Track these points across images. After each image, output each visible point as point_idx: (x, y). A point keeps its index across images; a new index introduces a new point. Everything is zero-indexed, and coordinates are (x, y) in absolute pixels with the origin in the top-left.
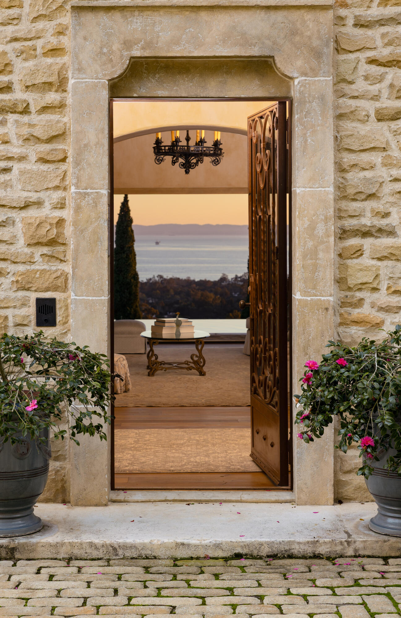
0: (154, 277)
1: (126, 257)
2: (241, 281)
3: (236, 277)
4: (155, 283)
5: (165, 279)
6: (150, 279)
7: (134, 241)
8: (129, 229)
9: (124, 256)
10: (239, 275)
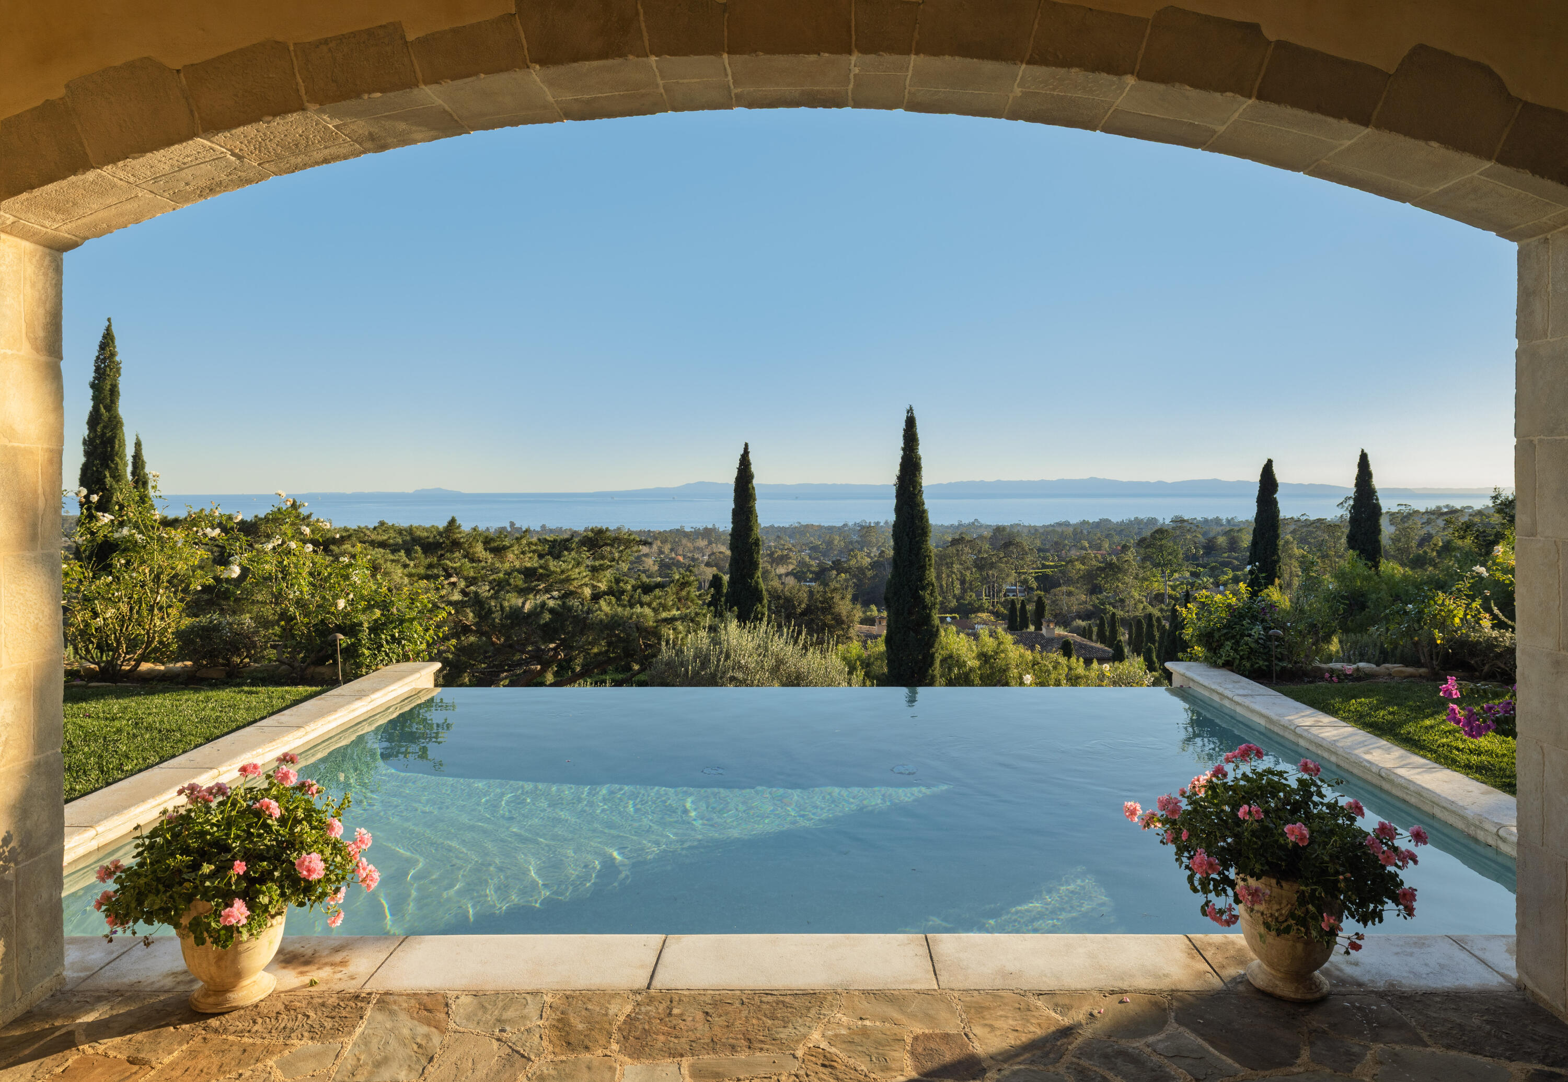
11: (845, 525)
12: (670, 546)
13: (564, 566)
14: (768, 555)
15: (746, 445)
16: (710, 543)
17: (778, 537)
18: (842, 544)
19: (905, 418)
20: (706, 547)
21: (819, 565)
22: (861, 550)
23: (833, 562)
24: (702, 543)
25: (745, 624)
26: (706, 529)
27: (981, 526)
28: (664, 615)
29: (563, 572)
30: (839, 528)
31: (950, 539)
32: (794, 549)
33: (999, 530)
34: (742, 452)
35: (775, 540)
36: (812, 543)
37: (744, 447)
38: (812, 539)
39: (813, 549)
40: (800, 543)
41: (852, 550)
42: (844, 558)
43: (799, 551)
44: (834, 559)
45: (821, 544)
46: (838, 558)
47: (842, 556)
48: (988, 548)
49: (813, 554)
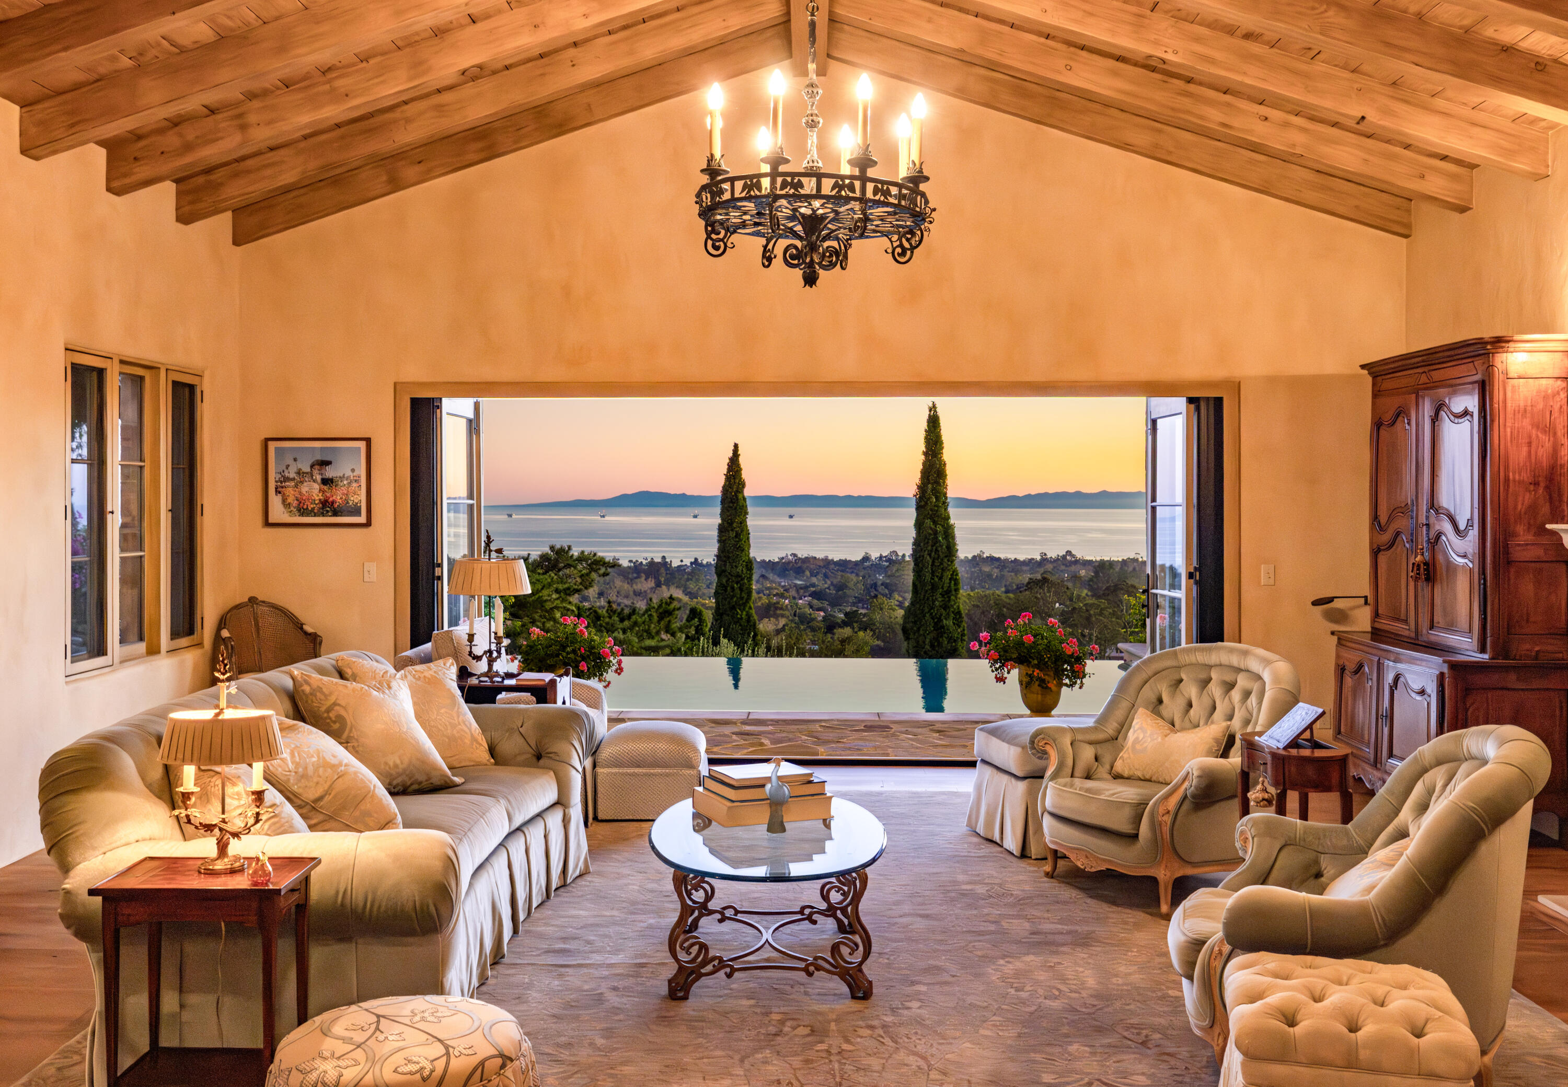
0: (787, 556)
1: (736, 537)
2: (886, 561)
3: (881, 557)
4: (789, 562)
5: (800, 559)
6: (783, 558)
7: (746, 513)
8: (740, 496)
9: (732, 534)
10: (884, 555)
11: (866, 558)
15: (736, 446)
16: (658, 585)
18: (861, 586)
19: (926, 417)
20: (653, 590)
21: (825, 619)
22: (890, 597)
23: (846, 614)
24: (646, 585)
26: (652, 563)
27: (1077, 562)
30: (856, 564)
31: (1027, 580)
32: (786, 594)
33: (1102, 567)
34: (731, 454)
36: (813, 585)
37: (733, 448)
38: (814, 580)
39: (817, 595)
40: (796, 585)
41: (876, 596)
42: (863, 608)
43: (794, 598)
44: (848, 609)
45: (829, 588)
46: (855, 609)
47: (860, 605)
48: (1084, 595)
49: (815, 602)
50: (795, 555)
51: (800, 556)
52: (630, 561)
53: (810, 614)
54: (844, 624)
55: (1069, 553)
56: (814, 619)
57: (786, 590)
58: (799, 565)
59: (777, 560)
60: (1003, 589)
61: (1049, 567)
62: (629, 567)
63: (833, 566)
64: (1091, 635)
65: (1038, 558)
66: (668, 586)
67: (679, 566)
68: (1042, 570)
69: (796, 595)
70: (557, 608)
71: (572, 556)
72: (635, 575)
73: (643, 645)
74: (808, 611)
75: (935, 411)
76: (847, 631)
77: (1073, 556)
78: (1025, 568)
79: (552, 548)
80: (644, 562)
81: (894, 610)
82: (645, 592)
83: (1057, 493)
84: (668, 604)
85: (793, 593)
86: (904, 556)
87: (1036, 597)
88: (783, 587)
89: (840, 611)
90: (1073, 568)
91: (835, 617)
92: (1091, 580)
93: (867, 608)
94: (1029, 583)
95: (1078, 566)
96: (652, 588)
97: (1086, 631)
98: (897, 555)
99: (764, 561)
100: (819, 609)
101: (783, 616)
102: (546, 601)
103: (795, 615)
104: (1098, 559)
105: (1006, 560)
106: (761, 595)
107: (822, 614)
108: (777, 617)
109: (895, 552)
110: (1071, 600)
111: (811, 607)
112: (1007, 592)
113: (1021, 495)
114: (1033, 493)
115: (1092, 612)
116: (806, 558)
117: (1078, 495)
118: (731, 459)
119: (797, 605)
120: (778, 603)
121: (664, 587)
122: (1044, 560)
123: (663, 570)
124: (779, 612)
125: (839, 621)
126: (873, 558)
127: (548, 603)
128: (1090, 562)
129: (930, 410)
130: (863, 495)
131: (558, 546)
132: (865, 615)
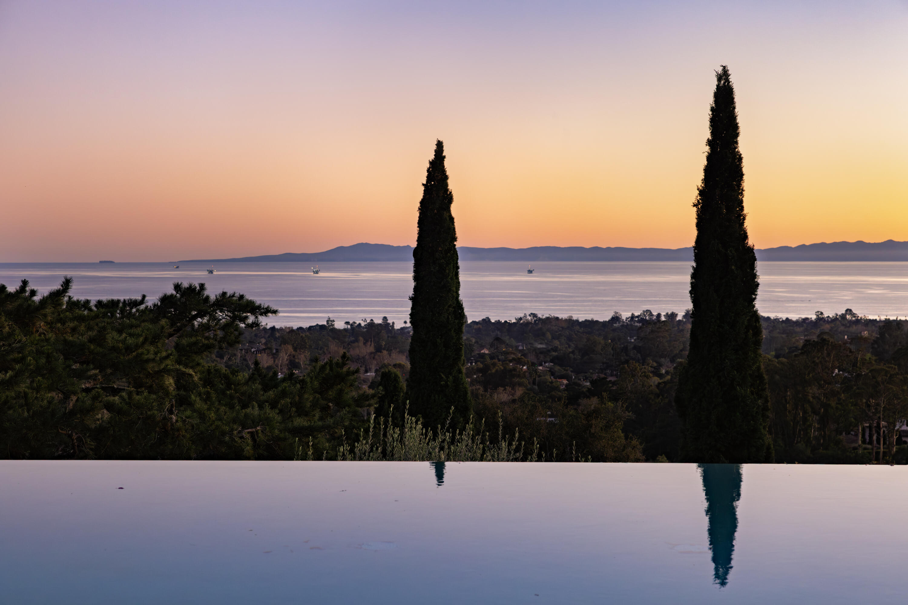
0: (525, 316)
2: (639, 321)
3: (633, 317)
4: (528, 323)
5: (540, 319)
6: (521, 319)
10: (636, 314)
11: (616, 319)
12: (308, 354)
13: (130, 341)
14: (479, 370)
15: (440, 145)
16: (379, 349)
17: (497, 339)
18: (610, 350)
19: (714, 88)
20: (372, 355)
21: (568, 388)
23: (592, 382)
24: (364, 349)
25: (435, 435)
26: (371, 325)
27: (858, 321)
28: (300, 422)
29: (129, 349)
30: (604, 324)
31: (801, 343)
32: (524, 360)
34: (431, 156)
35: (492, 345)
36: (555, 349)
37: (435, 147)
38: (556, 343)
39: (558, 360)
40: (535, 349)
41: (627, 362)
42: (612, 375)
43: (533, 364)
44: (595, 377)
45: (573, 352)
46: (602, 376)
47: (609, 371)
48: (867, 358)
49: (557, 368)
50: (534, 315)
51: (540, 316)
52: (347, 323)
53: (552, 382)
54: (590, 394)
55: (849, 311)
56: (557, 388)
57: (525, 355)
58: (540, 326)
59: (514, 321)
60: (773, 353)
61: (827, 327)
62: (345, 330)
63: (577, 328)
64: (878, 404)
65: (814, 317)
66: (390, 351)
67: (402, 329)
68: (818, 332)
69: (535, 361)
70: (166, 371)
71: (208, 297)
72: (352, 339)
73: (290, 425)
74: (549, 378)
75: (727, 81)
76: (594, 402)
77: (854, 315)
78: (798, 329)
79: (177, 287)
80: (363, 324)
81: (648, 377)
82: (363, 358)
83: (835, 244)
84: (341, 365)
85: (532, 358)
86: (659, 315)
87: (814, 362)
88: (521, 351)
89: (586, 379)
90: (854, 329)
91: (579, 385)
92: (876, 342)
93: (616, 376)
94: (805, 346)
95: (860, 327)
96: (371, 353)
97: (872, 401)
98: (651, 314)
99: (498, 322)
100: (562, 377)
101: (520, 384)
102: (148, 361)
103: (534, 383)
104: (883, 318)
105: (776, 320)
106: (496, 361)
107: (565, 382)
108: (513, 386)
109: (649, 312)
110: (854, 365)
111: (552, 373)
112: (777, 356)
113: (794, 246)
114: (808, 243)
115: (879, 379)
116: (548, 318)
117: (860, 245)
118: (432, 163)
119: (536, 371)
120: (514, 370)
121: (385, 352)
122: (821, 320)
123: (384, 333)
124: (516, 380)
125: (585, 390)
126: (624, 318)
127: (151, 365)
128: (874, 322)
129: (719, 80)
130: (613, 246)
131: (185, 285)
132: (614, 383)
